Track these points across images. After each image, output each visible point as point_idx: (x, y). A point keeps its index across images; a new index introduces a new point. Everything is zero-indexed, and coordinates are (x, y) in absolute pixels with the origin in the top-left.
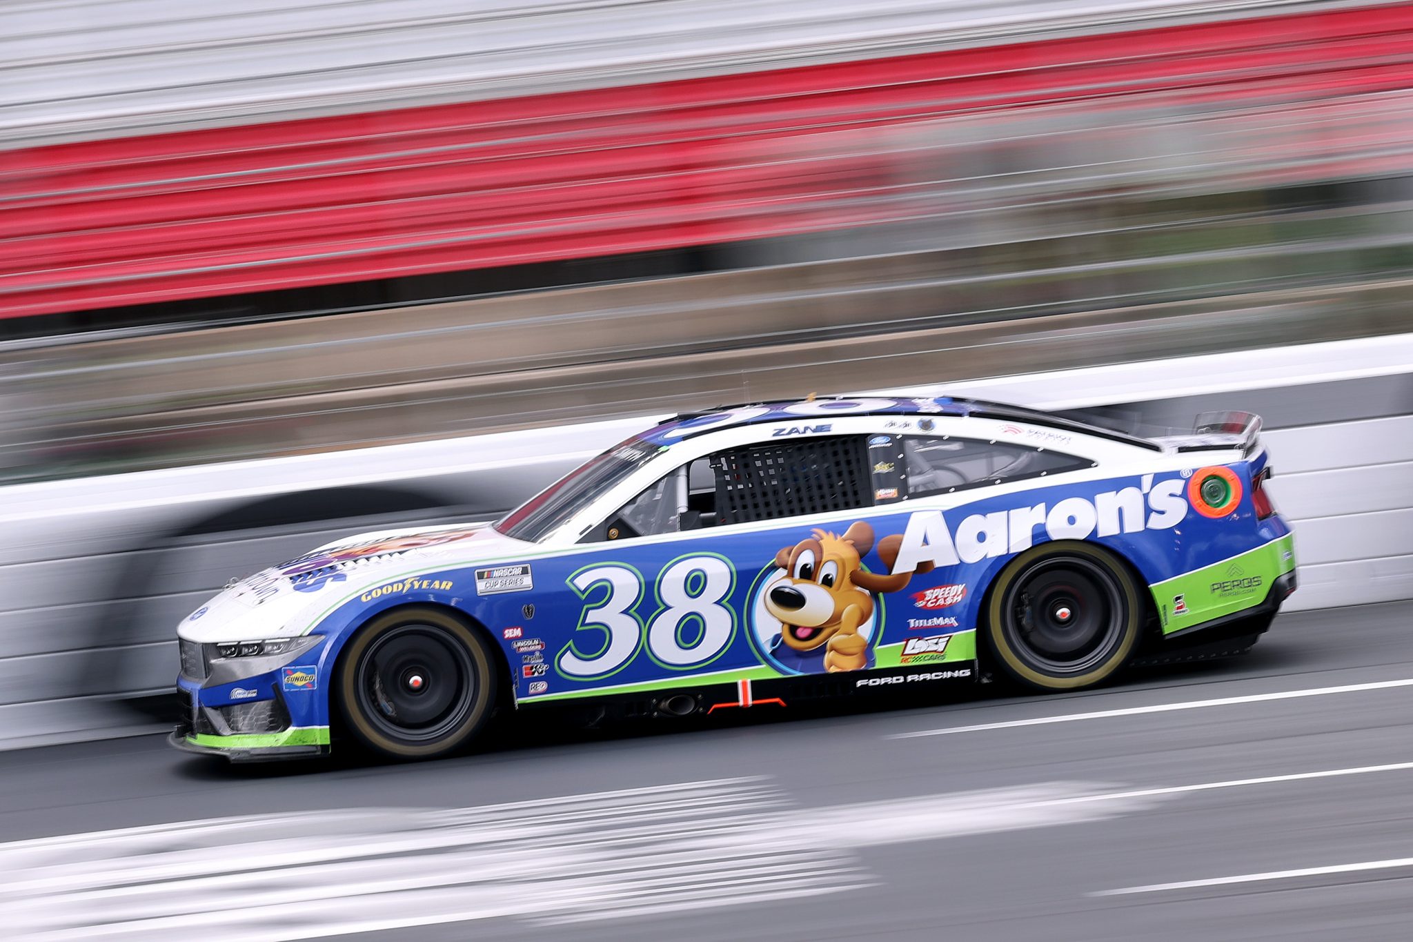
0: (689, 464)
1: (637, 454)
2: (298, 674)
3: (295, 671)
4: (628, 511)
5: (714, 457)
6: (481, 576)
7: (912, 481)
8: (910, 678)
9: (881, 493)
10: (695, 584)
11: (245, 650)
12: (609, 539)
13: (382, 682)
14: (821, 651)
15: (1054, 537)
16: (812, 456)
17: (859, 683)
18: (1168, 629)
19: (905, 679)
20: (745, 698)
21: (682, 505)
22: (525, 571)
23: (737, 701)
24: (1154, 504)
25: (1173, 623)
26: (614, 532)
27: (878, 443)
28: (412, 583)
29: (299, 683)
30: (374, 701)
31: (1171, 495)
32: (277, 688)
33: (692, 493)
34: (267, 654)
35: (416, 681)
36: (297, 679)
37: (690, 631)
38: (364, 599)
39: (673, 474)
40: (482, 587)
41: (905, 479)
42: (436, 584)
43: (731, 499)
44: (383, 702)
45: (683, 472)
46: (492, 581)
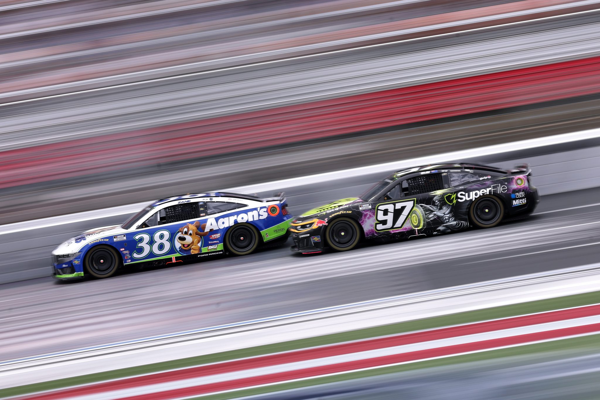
0: (160, 211)
1: (149, 209)
2: (76, 261)
3: (75, 260)
4: (147, 221)
5: (165, 209)
6: (115, 237)
7: (208, 211)
8: (209, 254)
9: (202, 215)
10: (162, 237)
11: (65, 256)
12: (143, 228)
13: (95, 261)
14: (190, 249)
15: (239, 222)
16: (187, 207)
17: (199, 256)
18: (264, 241)
19: (209, 255)
20: (174, 261)
21: (159, 220)
22: (124, 236)
23: (172, 261)
24: (260, 214)
25: (266, 239)
26: (144, 226)
27: (201, 203)
28: (100, 240)
29: (76, 263)
30: (93, 266)
31: (264, 212)
32: (72, 264)
33: (161, 217)
34: (70, 257)
35: (102, 261)
36: (76, 262)
37: (161, 247)
38: (89, 244)
39: (157, 213)
40: (115, 240)
41: (207, 211)
42: (105, 240)
43: (169, 217)
44: (95, 266)
45: (159, 212)
46: (117, 238)
